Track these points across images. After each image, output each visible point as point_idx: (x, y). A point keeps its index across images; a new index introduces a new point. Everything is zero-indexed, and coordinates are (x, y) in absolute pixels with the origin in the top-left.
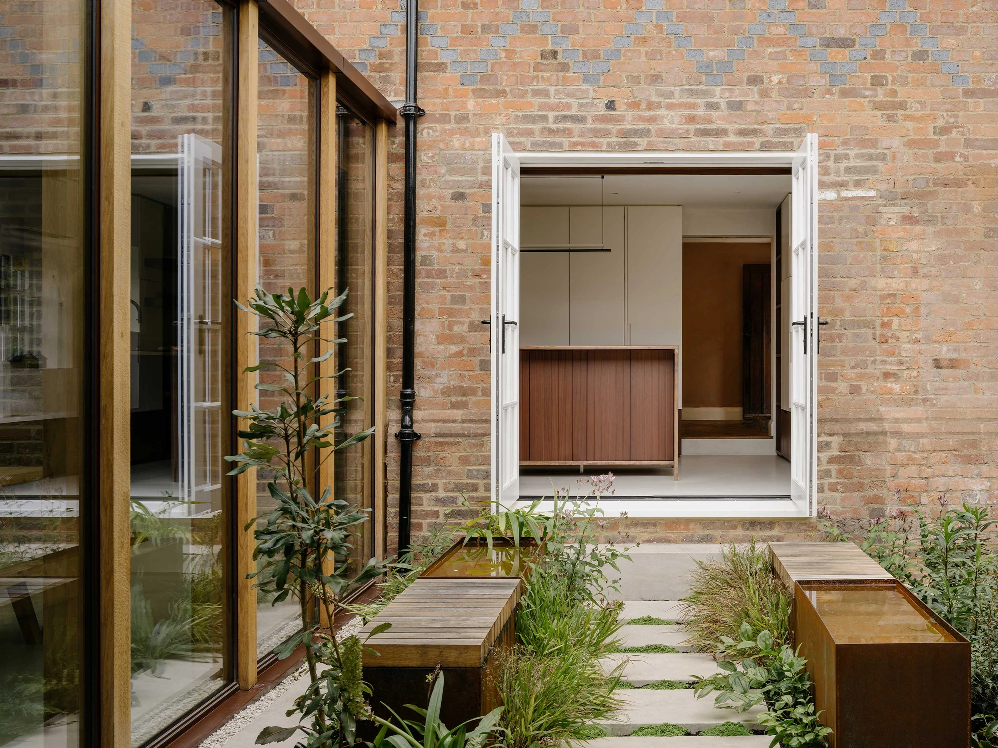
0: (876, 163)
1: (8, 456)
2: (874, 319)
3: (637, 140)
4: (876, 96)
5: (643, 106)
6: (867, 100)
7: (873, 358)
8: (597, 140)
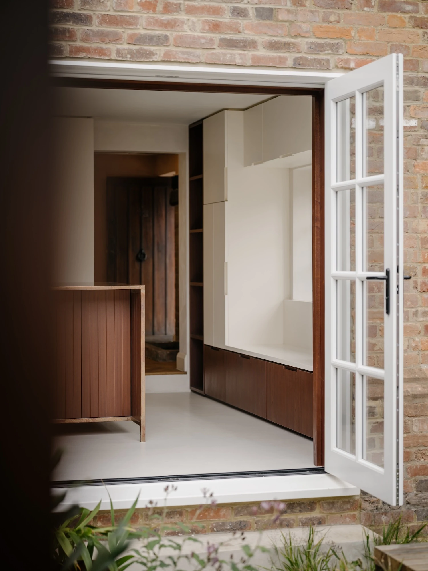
0: (417, 88)
2: (415, 265)
3: (152, 48)
4: (417, 12)
5: (160, 7)
6: (407, 16)
7: (414, 310)
8: (104, 46)
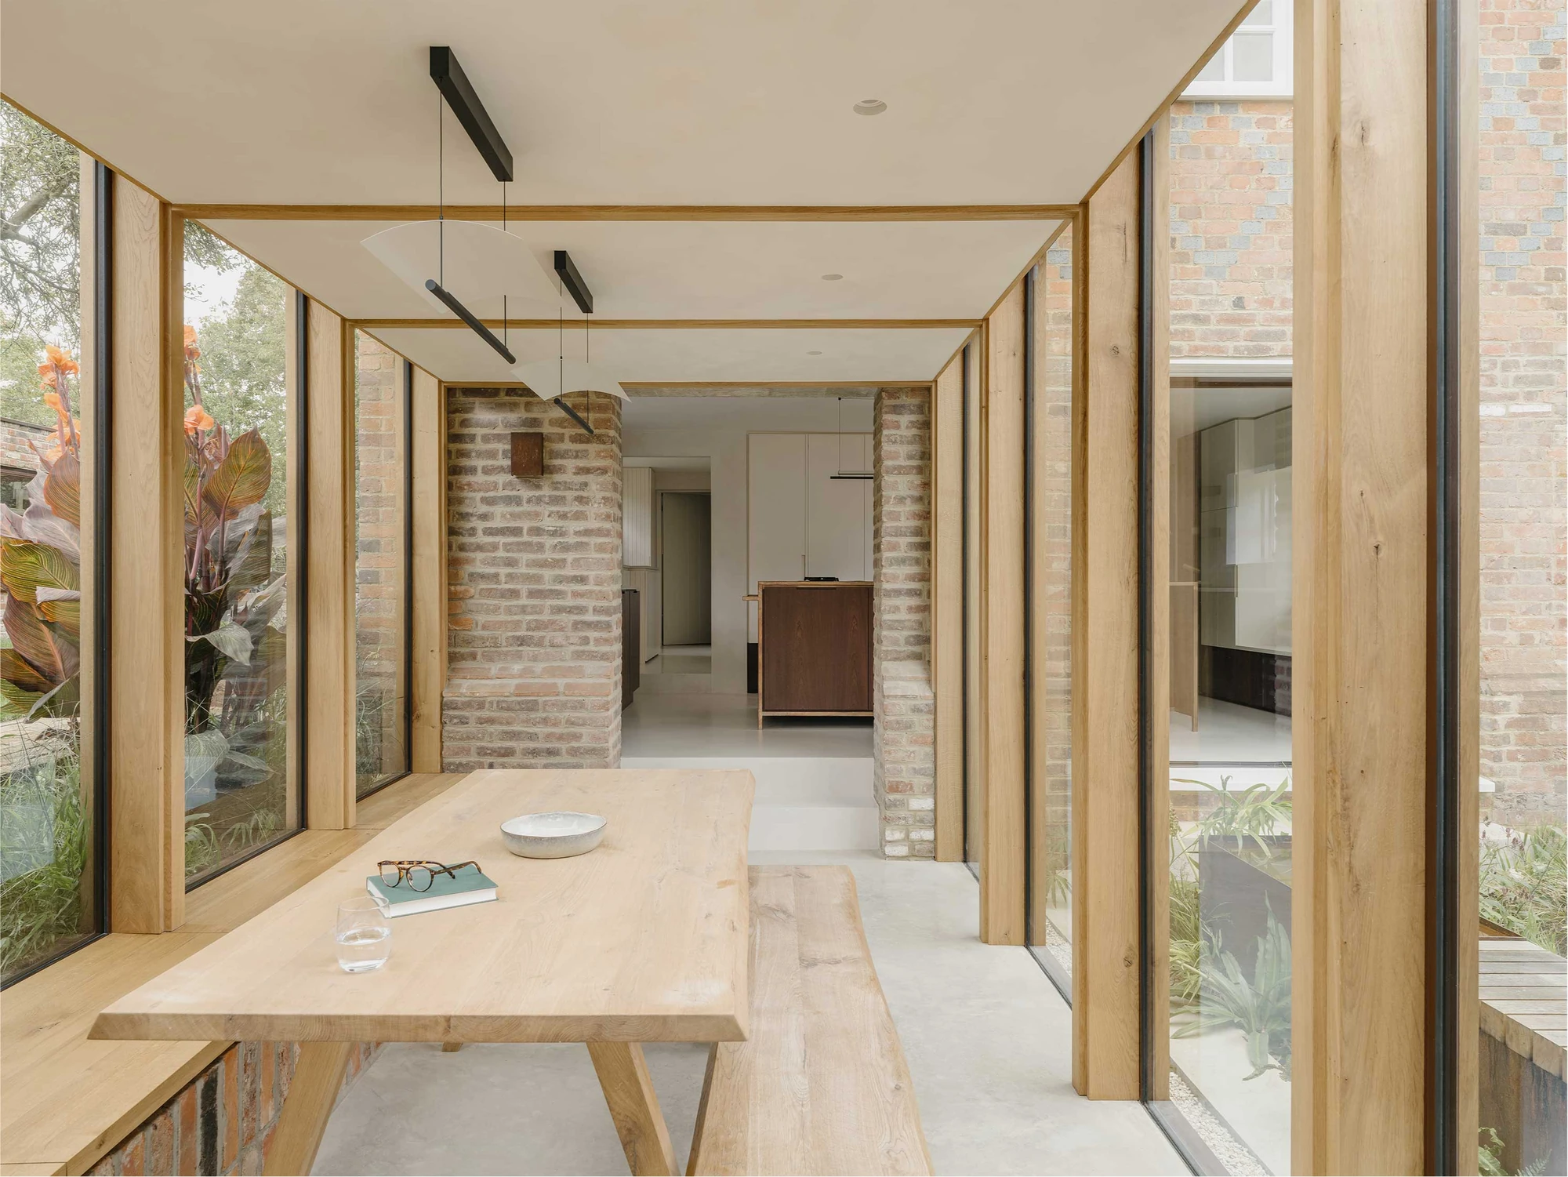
0: (1551, 372)
1: (533, 715)
2: (1549, 556)
3: (1269, 344)
4: (1551, 293)
5: (1277, 304)
6: (1539, 297)
7: (1548, 603)
8: (1221, 344)
